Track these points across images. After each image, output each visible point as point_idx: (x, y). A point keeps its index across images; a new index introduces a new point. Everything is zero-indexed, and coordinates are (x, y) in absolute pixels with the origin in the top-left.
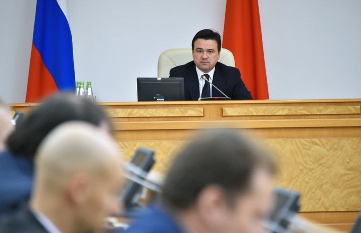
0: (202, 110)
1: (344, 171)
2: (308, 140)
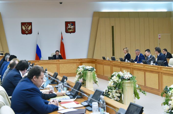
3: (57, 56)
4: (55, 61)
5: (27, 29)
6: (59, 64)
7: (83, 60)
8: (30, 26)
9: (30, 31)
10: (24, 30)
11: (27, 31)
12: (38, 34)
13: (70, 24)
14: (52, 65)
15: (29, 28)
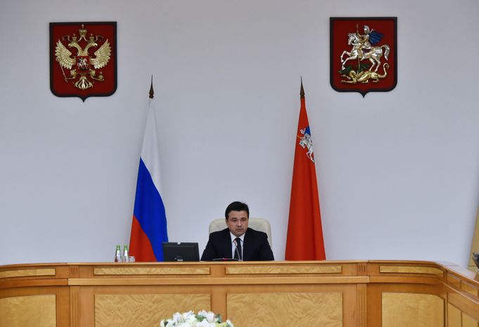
0: (208, 269)
1: (328, 320)
2: (298, 294)
3: (233, 237)
4: (199, 271)
5: (84, 62)
6: (222, 290)
7: (384, 269)
8: (106, 45)
9: (101, 77)
10: (67, 71)
11: (83, 79)
12: (151, 95)
13: (362, 33)
14: (178, 296)
15: (99, 62)
